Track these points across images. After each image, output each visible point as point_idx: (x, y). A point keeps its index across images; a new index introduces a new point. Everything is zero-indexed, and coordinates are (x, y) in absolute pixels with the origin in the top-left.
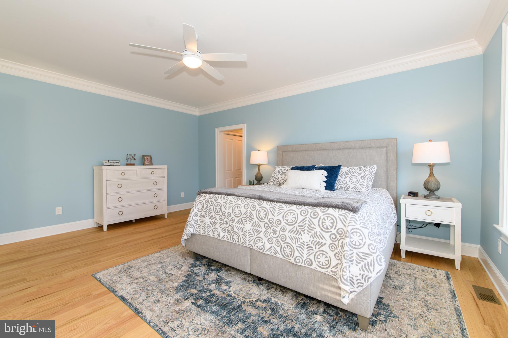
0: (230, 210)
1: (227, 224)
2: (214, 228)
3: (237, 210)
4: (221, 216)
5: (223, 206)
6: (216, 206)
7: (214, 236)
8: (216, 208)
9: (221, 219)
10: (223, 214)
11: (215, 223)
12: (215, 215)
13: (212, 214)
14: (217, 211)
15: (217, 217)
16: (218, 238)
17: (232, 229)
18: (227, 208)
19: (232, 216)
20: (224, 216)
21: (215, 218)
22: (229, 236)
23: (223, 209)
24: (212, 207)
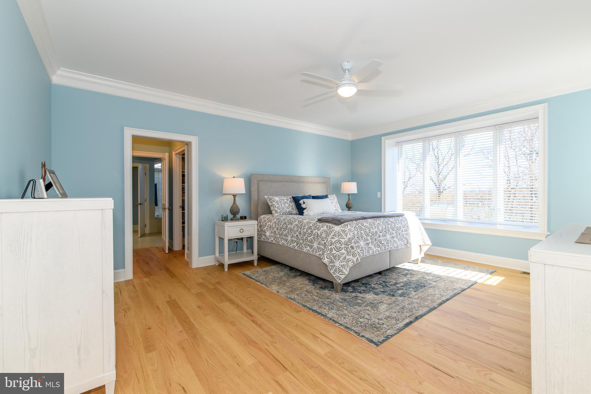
0: (376, 229)
1: (376, 241)
2: (368, 248)
3: (380, 228)
4: (371, 236)
5: (370, 228)
6: (365, 229)
7: (370, 254)
8: (366, 231)
9: (371, 238)
10: (372, 234)
11: (368, 244)
12: (367, 237)
13: (364, 237)
14: (367, 233)
15: (369, 238)
16: (373, 254)
17: (381, 243)
18: (374, 229)
19: (379, 233)
20: (373, 235)
21: (368, 240)
22: (379, 249)
23: (372, 230)
24: (362, 232)
